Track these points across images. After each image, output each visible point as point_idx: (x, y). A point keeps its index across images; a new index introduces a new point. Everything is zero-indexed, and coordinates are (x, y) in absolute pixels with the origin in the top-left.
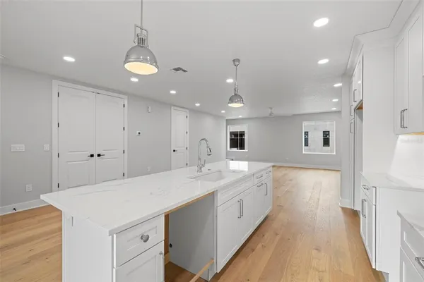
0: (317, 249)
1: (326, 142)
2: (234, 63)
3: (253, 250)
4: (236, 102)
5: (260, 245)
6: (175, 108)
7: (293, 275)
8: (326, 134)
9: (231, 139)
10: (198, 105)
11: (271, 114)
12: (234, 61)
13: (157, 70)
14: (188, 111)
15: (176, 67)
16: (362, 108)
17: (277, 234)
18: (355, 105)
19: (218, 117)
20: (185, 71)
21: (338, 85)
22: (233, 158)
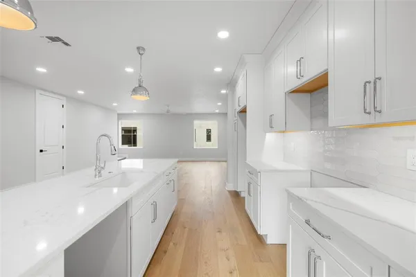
0: (219, 232)
1: (209, 139)
2: (138, 51)
3: (165, 252)
4: (141, 94)
5: (171, 244)
6: (42, 92)
7: (206, 263)
8: (209, 131)
9: (122, 135)
10: (81, 92)
11: (168, 112)
12: (138, 48)
13: (34, 26)
14: (65, 98)
15: (54, 36)
16: (246, 112)
17: (185, 228)
18: (238, 109)
19: (107, 110)
20: (66, 44)
21: (223, 92)
22: (126, 156)
